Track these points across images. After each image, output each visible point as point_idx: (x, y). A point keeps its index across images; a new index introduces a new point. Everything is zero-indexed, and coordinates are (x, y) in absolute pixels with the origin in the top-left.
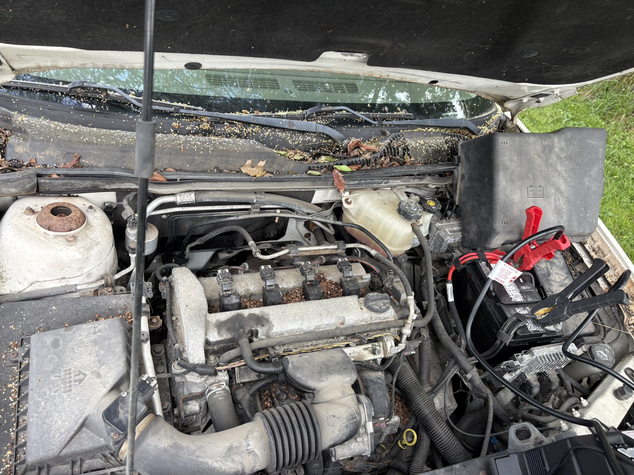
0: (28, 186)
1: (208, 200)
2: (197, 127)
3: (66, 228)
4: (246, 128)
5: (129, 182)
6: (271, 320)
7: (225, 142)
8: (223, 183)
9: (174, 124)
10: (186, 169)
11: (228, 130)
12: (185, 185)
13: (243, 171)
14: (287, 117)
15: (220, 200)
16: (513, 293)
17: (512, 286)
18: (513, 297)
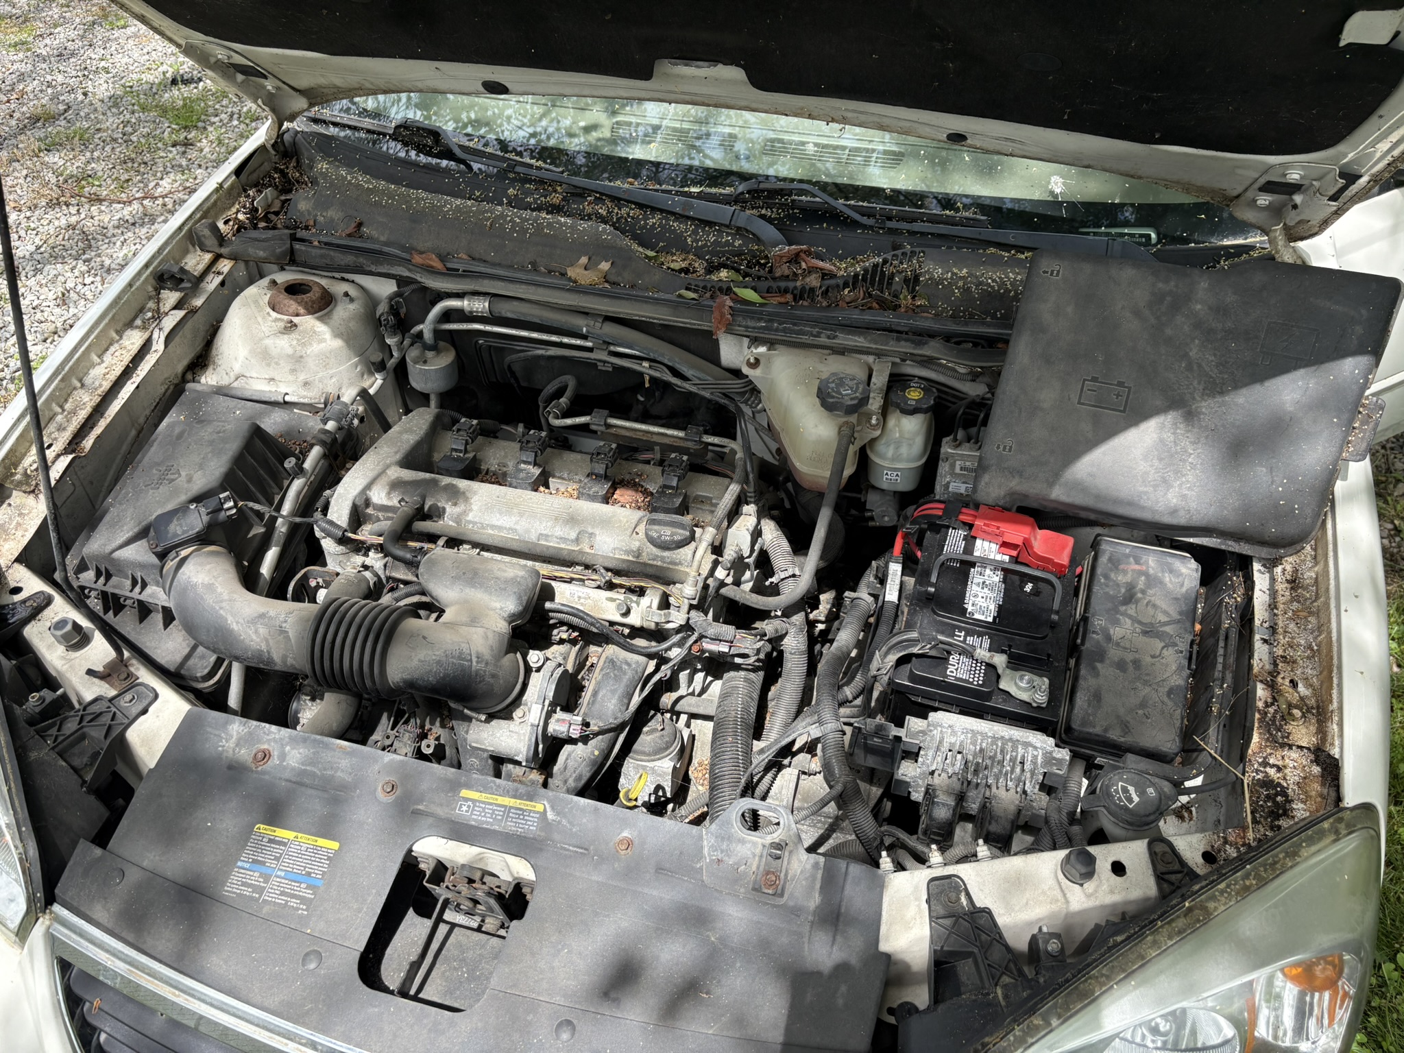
0: (278, 250)
1: (509, 315)
2: (543, 199)
3: (291, 311)
4: (620, 209)
5: (399, 265)
6: (472, 501)
7: (559, 222)
8: (523, 287)
9: (511, 191)
10: (488, 259)
11: (589, 209)
12: (468, 280)
13: (569, 274)
14: (700, 196)
15: (528, 319)
16: (980, 602)
17: (992, 590)
18: (970, 608)
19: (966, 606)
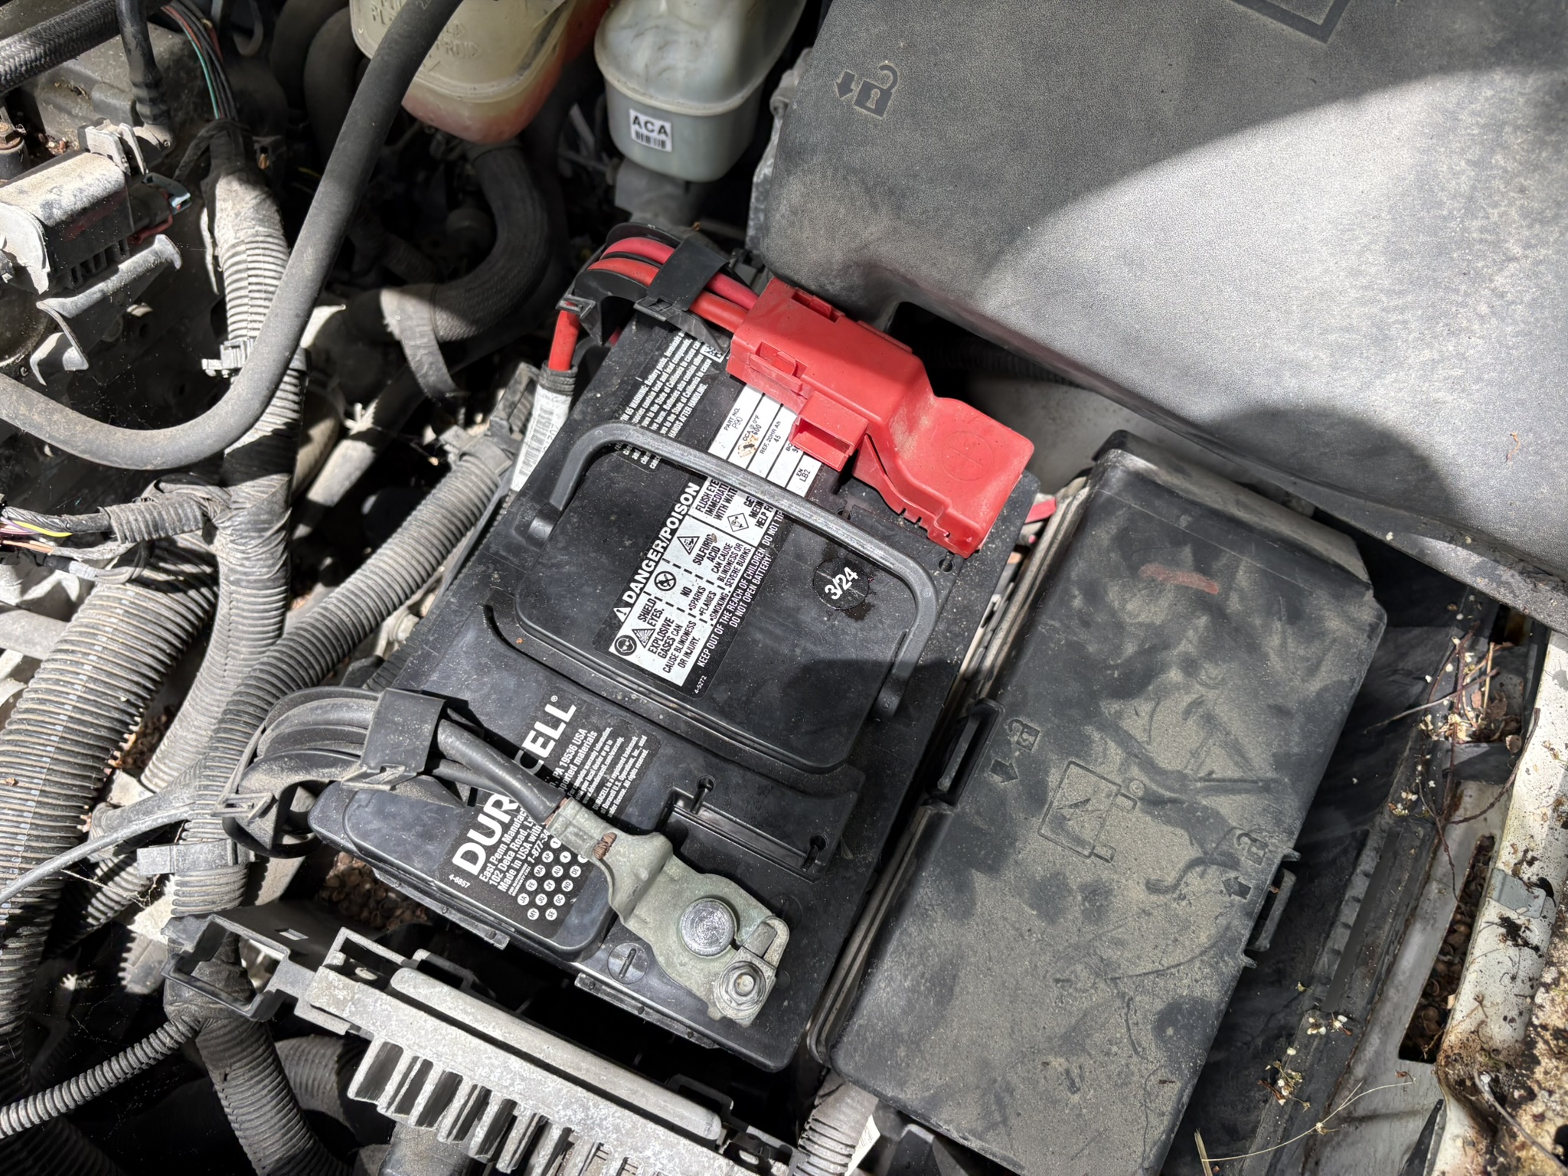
16: (674, 607)
17: (723, 570)
18: (630, 622)
19: (621, 613)
